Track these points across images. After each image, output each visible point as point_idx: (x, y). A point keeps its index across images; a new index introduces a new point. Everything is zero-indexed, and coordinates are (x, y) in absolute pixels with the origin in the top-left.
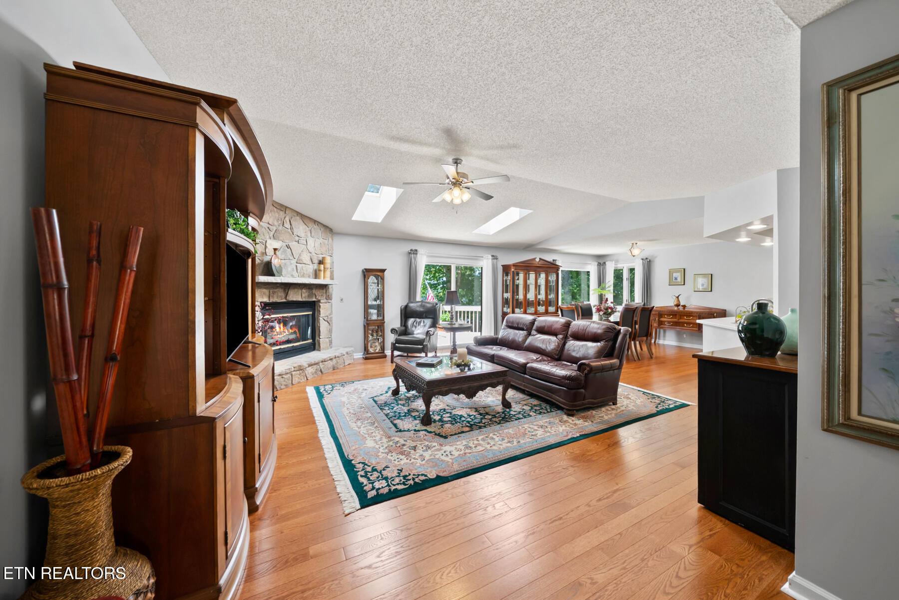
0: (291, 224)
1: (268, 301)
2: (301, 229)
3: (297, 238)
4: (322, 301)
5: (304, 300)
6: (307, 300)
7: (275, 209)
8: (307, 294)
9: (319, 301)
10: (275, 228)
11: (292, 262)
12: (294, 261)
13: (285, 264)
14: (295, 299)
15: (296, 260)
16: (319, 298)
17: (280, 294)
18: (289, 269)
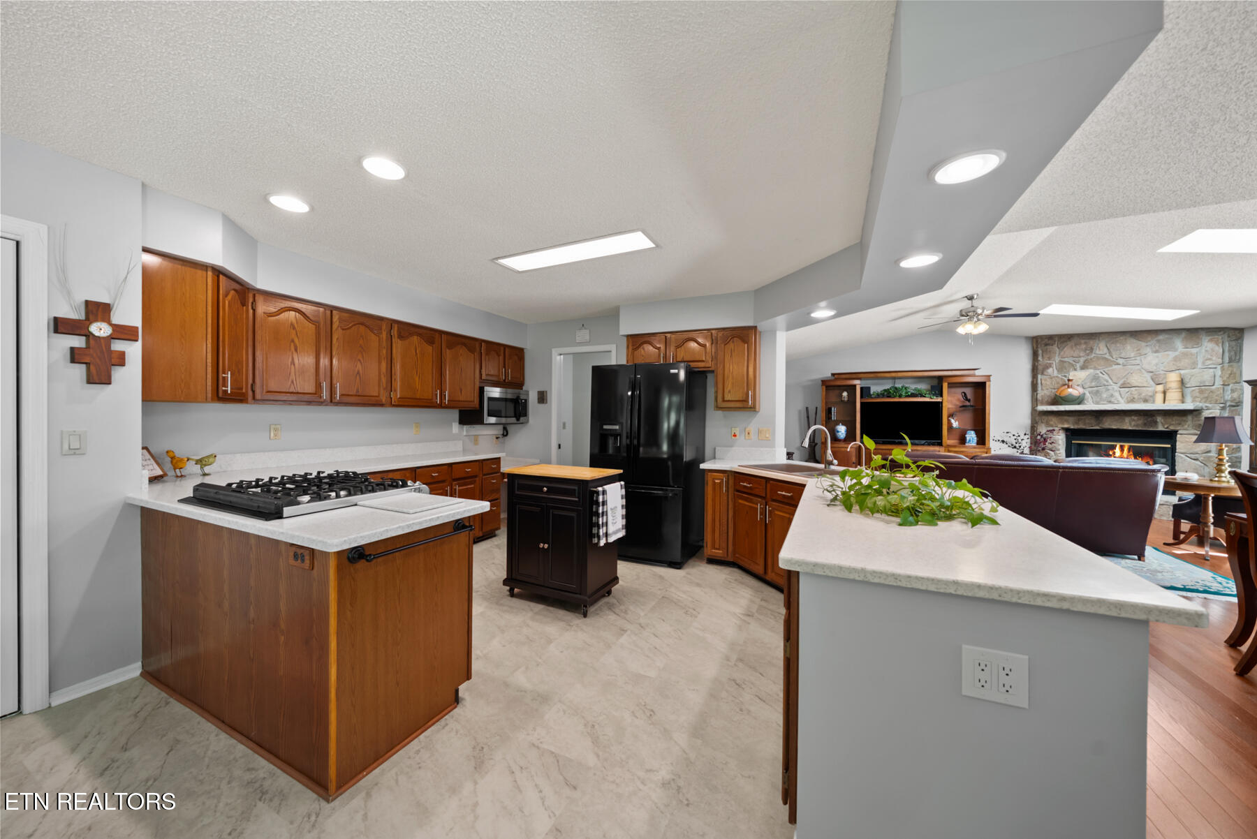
0: (1108, 349)
1: (1072, 427)
2: (1129, 348)
3: (1120, 361)
4: (1179, 432)
5: (1134, 428)
6: (1140, 429)
7: (1083, 341)
8: (1140, 422)
9: (1175, 432)
10: (1082, 360)
11: (1109, 387)
12: (1116, 387)
13: (1098, 391)
14: (1114, 427)
15: (1119, 385)
16: (1172, 428)
17: (1087, 421)
18: (1104, 396)
